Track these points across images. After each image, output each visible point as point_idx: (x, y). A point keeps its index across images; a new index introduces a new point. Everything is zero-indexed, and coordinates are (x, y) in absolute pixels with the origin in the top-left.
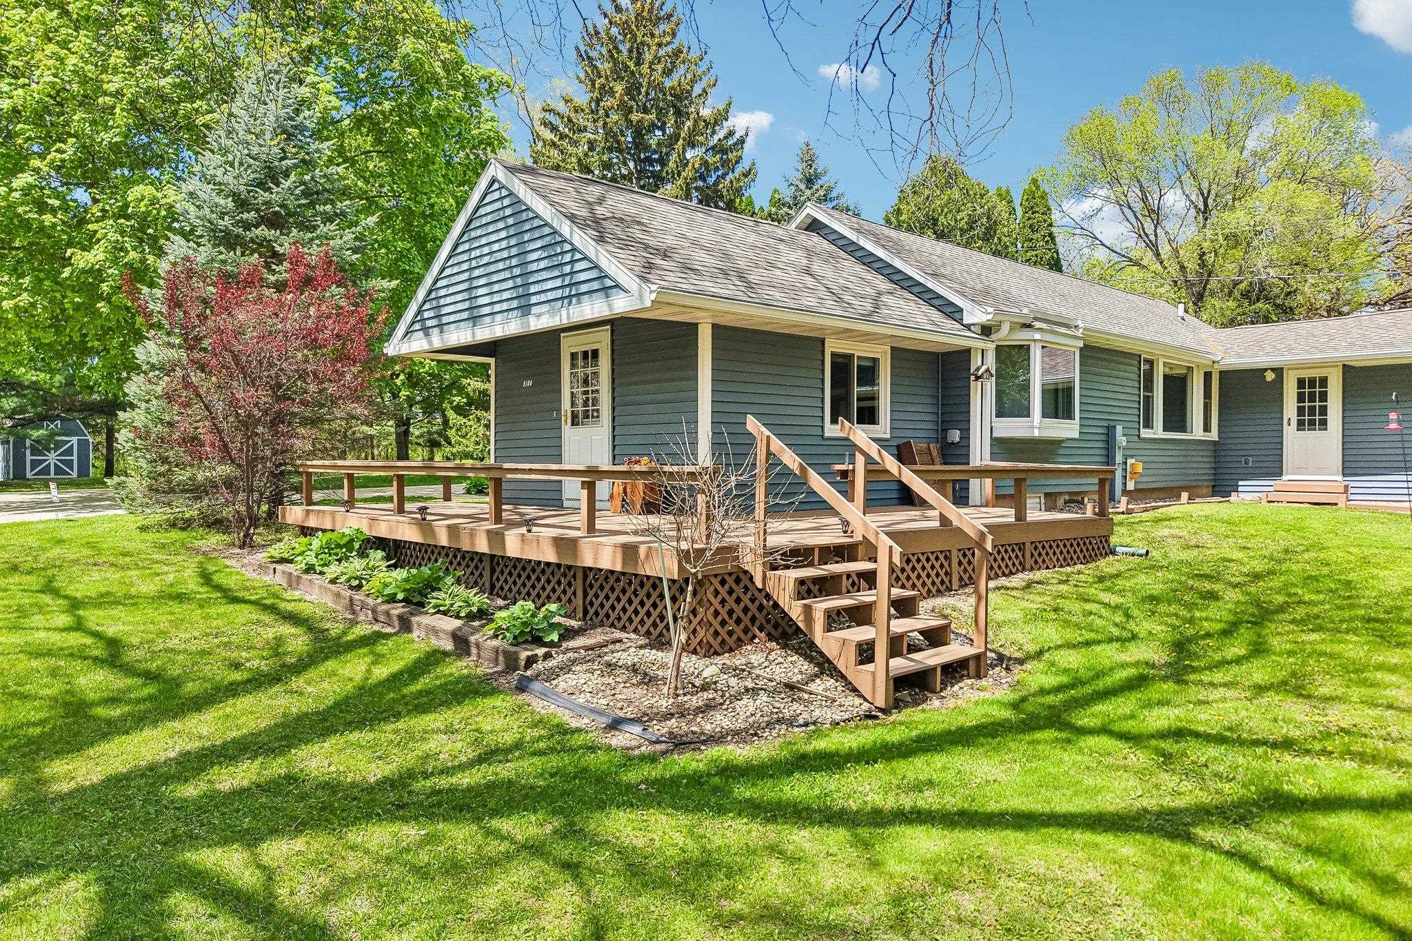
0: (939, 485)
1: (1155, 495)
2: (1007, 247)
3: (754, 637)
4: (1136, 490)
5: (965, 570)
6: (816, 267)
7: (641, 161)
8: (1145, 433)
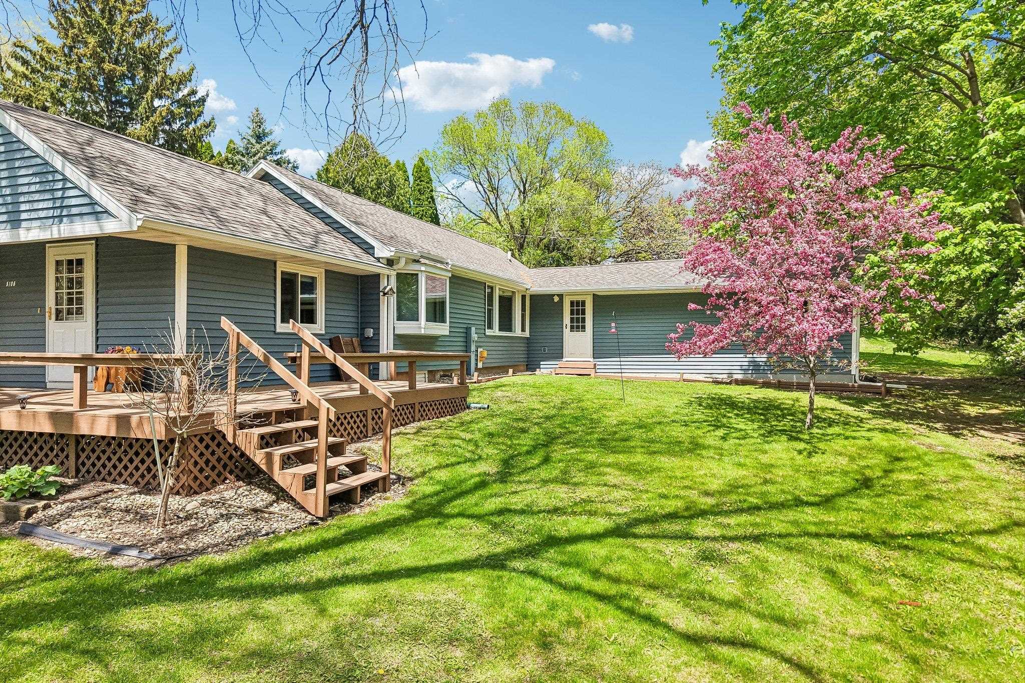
0: (359, 366)
1: (494, 371)
2: (403, 203)
3: (226, 479)
4: (483, 368)
5: (377, 424)
6: (270, 209)
7: (113, 103)
8: (489, 332)
